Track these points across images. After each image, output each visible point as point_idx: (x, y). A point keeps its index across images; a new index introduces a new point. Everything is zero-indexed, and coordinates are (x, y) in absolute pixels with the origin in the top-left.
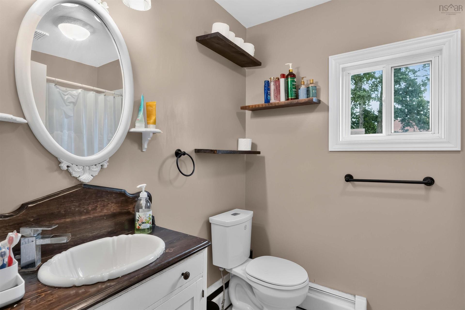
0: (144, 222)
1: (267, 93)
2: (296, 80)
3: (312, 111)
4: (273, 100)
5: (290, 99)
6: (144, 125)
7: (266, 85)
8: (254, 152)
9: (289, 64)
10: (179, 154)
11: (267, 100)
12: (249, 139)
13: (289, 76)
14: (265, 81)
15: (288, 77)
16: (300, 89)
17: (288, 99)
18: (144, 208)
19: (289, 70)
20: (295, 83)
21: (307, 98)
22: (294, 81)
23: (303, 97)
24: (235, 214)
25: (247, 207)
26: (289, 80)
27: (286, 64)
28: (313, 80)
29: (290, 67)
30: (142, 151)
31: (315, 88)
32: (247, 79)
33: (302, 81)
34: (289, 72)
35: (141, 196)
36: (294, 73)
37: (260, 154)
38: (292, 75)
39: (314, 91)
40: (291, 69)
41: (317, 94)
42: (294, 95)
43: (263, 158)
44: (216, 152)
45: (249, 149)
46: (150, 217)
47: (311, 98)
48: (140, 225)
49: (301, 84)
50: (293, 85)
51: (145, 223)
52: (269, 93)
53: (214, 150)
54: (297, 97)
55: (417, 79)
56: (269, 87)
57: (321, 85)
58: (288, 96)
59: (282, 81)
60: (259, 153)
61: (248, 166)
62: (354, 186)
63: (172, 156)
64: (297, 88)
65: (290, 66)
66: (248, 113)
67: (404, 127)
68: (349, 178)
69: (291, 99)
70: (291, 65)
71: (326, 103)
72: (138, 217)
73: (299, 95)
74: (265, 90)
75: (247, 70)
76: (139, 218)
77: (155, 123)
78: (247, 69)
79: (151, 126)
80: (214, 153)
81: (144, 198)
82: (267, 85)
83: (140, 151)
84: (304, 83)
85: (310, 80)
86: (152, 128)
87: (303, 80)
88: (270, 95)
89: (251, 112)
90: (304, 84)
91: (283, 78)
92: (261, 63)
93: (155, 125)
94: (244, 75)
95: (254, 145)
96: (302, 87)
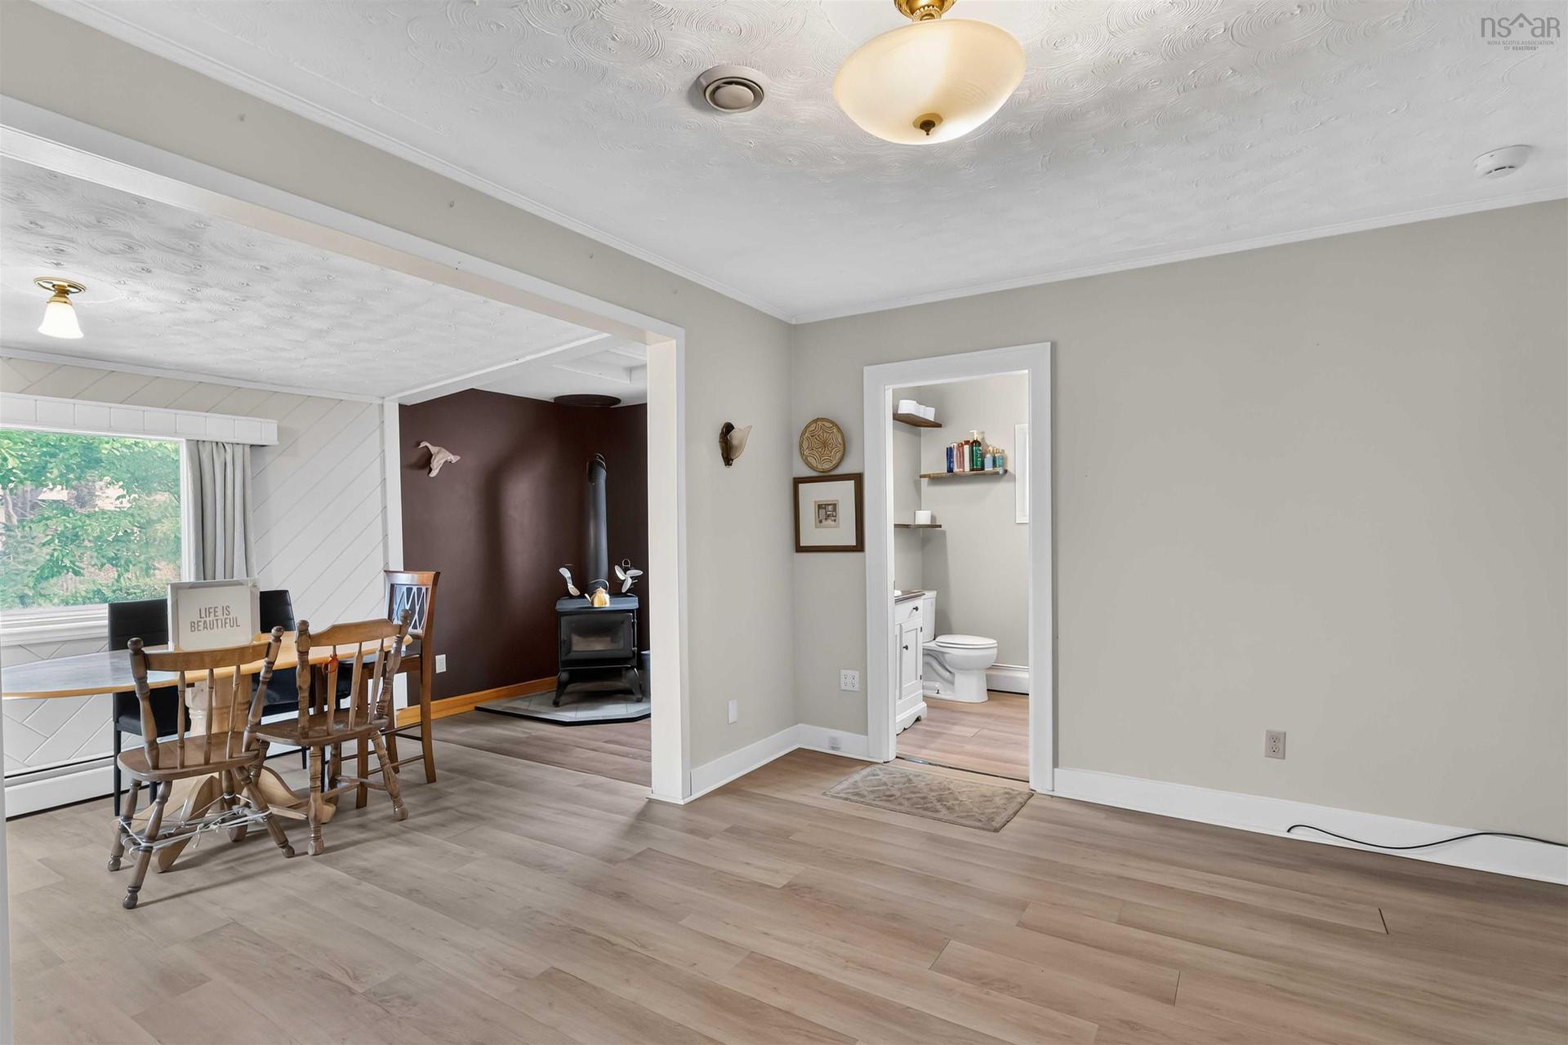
1: (950, 461)
2: (982, 448)
3: (997, 482)
4: (956, 470)
5: (975, 469)
7: (948, 452)
8: (933, 526)
11: (950, 470)
12: (929, 512)
13: (974, 444)
14: (948, 447)
15: (974, 446)
16: (985, 459)
17: (973, 469)
19: (974, 438)
20: (980, 452)
21: (994, 468)
22: (979, 450)
23: (989, 467)
25: (926, 586)
26: (975, 448)
27: (971, 431)
28: (1000, 448)
29: (976, 436)
31: (1002, 457)
32: (922, 440)
34: (975, 440)
36: (979, 440)
37: (941, 528)
38: (976, 443)
39: (1000, 460)
41: (1004, 464)
42: (979, 463)
43: (944, 533)
45: (928, 522)
47: (997, 468)
49: (987, 453)
52: (952, 462)
54: (982, 467)
56: (952, 454)
57: (1008, 455)
58: (973, 465)
59: (967, 448)
60: (940, 526)
61: (924, 542)
64: (982, 457)
65: (975, 434)
66: (925, 481)
69: (977, 469)
71: (1013, 473)
73: (985, 464)
74: (947, 457)
78: (923, 428)
82: (950, 452)
84: (990, 452)
85: (997, 449)
87: (988, 450)
89: (928, 480)
90: (990, 454)
91: (967, 445)
92: (941, 425)
94: (919, 435)
95: (933, 518)
96: (988, 456)
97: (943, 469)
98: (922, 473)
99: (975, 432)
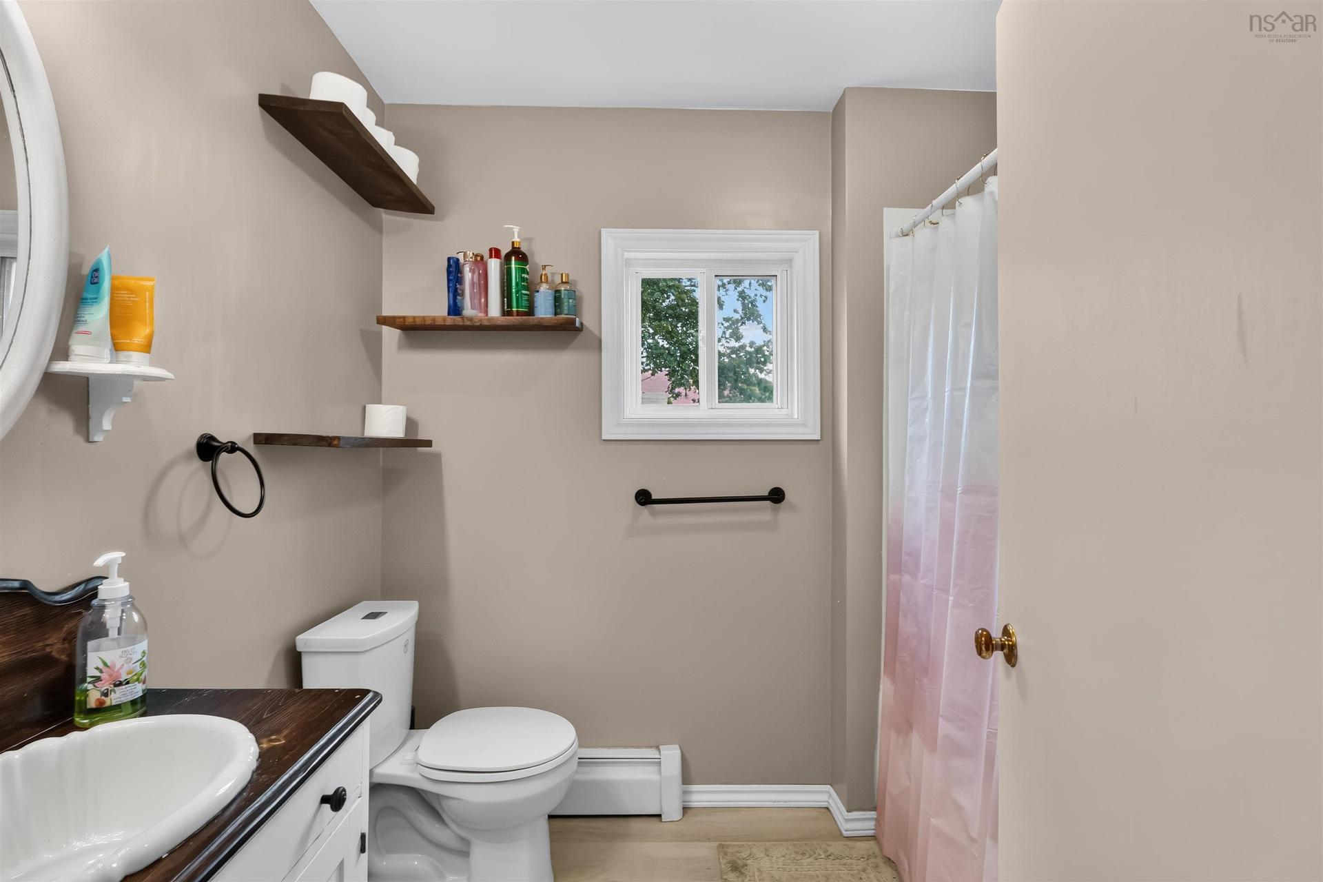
0: (122, 680)
1: (456, 290)
2: (529, 268)
3: (562, 346)
4: (469, 311)
5: (515, 313)
6: (107, 353)
7: (451, 269)
8: (411, 443)
9: (513, 228)
10: (208, 449)
11: (455, 309)
12: (401, 408)
13: (513, 258)
14: (449, 259)
15: (511, 260)
16: (538, 292)
17: (509, 313)
18: (113, 633)
19: (513, 243)
20: (526, 276)
21: (556, 314)
22: (524, 271)
23: (544, 310)
24: (374, 616)
25: (392, 590)
26: (513, 266)
27: (506, 226)
28: (567, 275)
29: (515, 235)
30: (88, 440)
31: (573, 294)
32: (386, 241)
33: (542, 275)
34: (513, 248)
35: (101, 595)
36: (523, 249)
37: (431, 447)
38: (517, 254)
39: (571, 301)
40: (516, 239)
41: (576, 309)
42: (525, 303)
43: (437, 457)
44: (335, 442)
45: (398, 432)
46: (144, 659)
47: (563, 319)
48: (106, 694)
49: (541, 282)
50: (523, 279)
51: (128, 683)
52: (459, 292)
53: (328, 437)
54: (531, 311)
55: (694, 291)
56: (459, 275)
57: (583, 288)
58: (510, 305)
59: (494, 266)
60: (428, 443)
61: (389, 480)
62: (653, 514)
63: (188, 457)
64: (530, 287)
65: (514, 232)
66: (390, 335)
67: (673, 389)
68: (644, 498)
69: (519, 313)
70: (518, 230)
71: (596, 333)
72: (97, 668)
73: (536, 305)
74: (449, 281)
75: (388, 218)
76: (101, 671)
77: (147, 348)
78: (385, 213)
79: (136, 356)
80: (330, 445)
81: (115, 600)
82: (454, 270)
83: (80, 440)
84: (547, 277)
85: (562, 274)
86: (135, 364)
87: (544, 273)
88: (463, 295)
89: (398, 331)
90: (547, 282)
91: (495, 257)
92: (433, 208)
93: (148, 354)
94: (378, 228)
95: (411, 424)
96: (544, 288)
97: (437, 308)
98: (384, 314)
99: (516, 230)
